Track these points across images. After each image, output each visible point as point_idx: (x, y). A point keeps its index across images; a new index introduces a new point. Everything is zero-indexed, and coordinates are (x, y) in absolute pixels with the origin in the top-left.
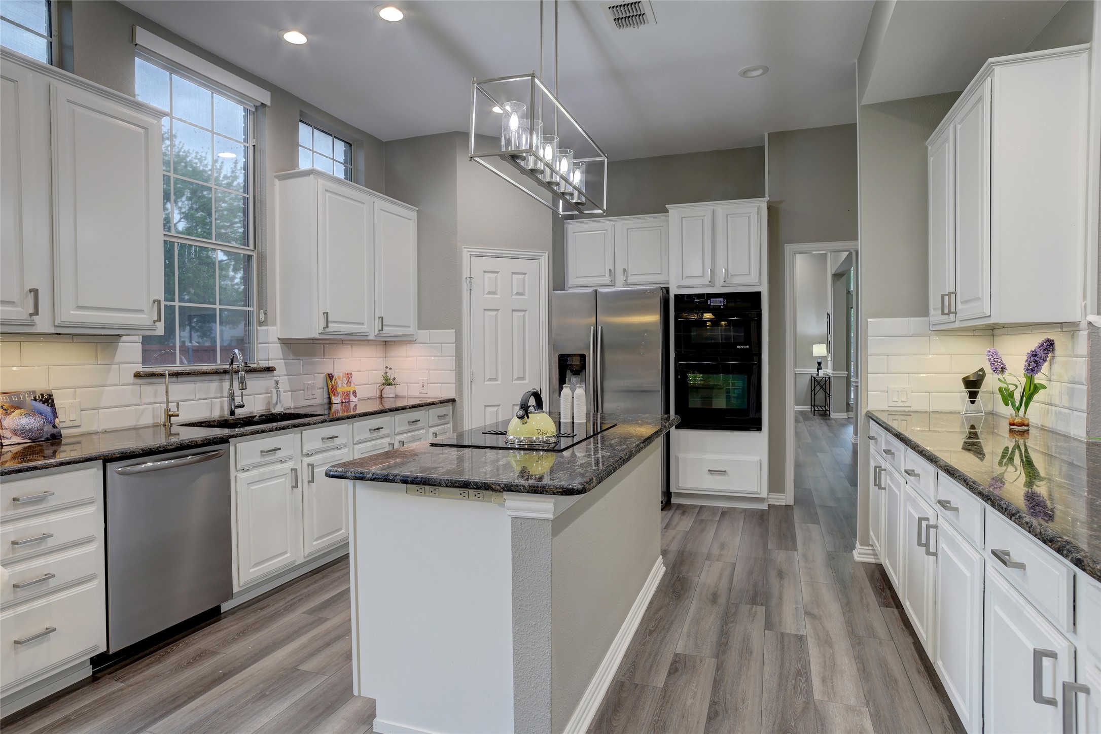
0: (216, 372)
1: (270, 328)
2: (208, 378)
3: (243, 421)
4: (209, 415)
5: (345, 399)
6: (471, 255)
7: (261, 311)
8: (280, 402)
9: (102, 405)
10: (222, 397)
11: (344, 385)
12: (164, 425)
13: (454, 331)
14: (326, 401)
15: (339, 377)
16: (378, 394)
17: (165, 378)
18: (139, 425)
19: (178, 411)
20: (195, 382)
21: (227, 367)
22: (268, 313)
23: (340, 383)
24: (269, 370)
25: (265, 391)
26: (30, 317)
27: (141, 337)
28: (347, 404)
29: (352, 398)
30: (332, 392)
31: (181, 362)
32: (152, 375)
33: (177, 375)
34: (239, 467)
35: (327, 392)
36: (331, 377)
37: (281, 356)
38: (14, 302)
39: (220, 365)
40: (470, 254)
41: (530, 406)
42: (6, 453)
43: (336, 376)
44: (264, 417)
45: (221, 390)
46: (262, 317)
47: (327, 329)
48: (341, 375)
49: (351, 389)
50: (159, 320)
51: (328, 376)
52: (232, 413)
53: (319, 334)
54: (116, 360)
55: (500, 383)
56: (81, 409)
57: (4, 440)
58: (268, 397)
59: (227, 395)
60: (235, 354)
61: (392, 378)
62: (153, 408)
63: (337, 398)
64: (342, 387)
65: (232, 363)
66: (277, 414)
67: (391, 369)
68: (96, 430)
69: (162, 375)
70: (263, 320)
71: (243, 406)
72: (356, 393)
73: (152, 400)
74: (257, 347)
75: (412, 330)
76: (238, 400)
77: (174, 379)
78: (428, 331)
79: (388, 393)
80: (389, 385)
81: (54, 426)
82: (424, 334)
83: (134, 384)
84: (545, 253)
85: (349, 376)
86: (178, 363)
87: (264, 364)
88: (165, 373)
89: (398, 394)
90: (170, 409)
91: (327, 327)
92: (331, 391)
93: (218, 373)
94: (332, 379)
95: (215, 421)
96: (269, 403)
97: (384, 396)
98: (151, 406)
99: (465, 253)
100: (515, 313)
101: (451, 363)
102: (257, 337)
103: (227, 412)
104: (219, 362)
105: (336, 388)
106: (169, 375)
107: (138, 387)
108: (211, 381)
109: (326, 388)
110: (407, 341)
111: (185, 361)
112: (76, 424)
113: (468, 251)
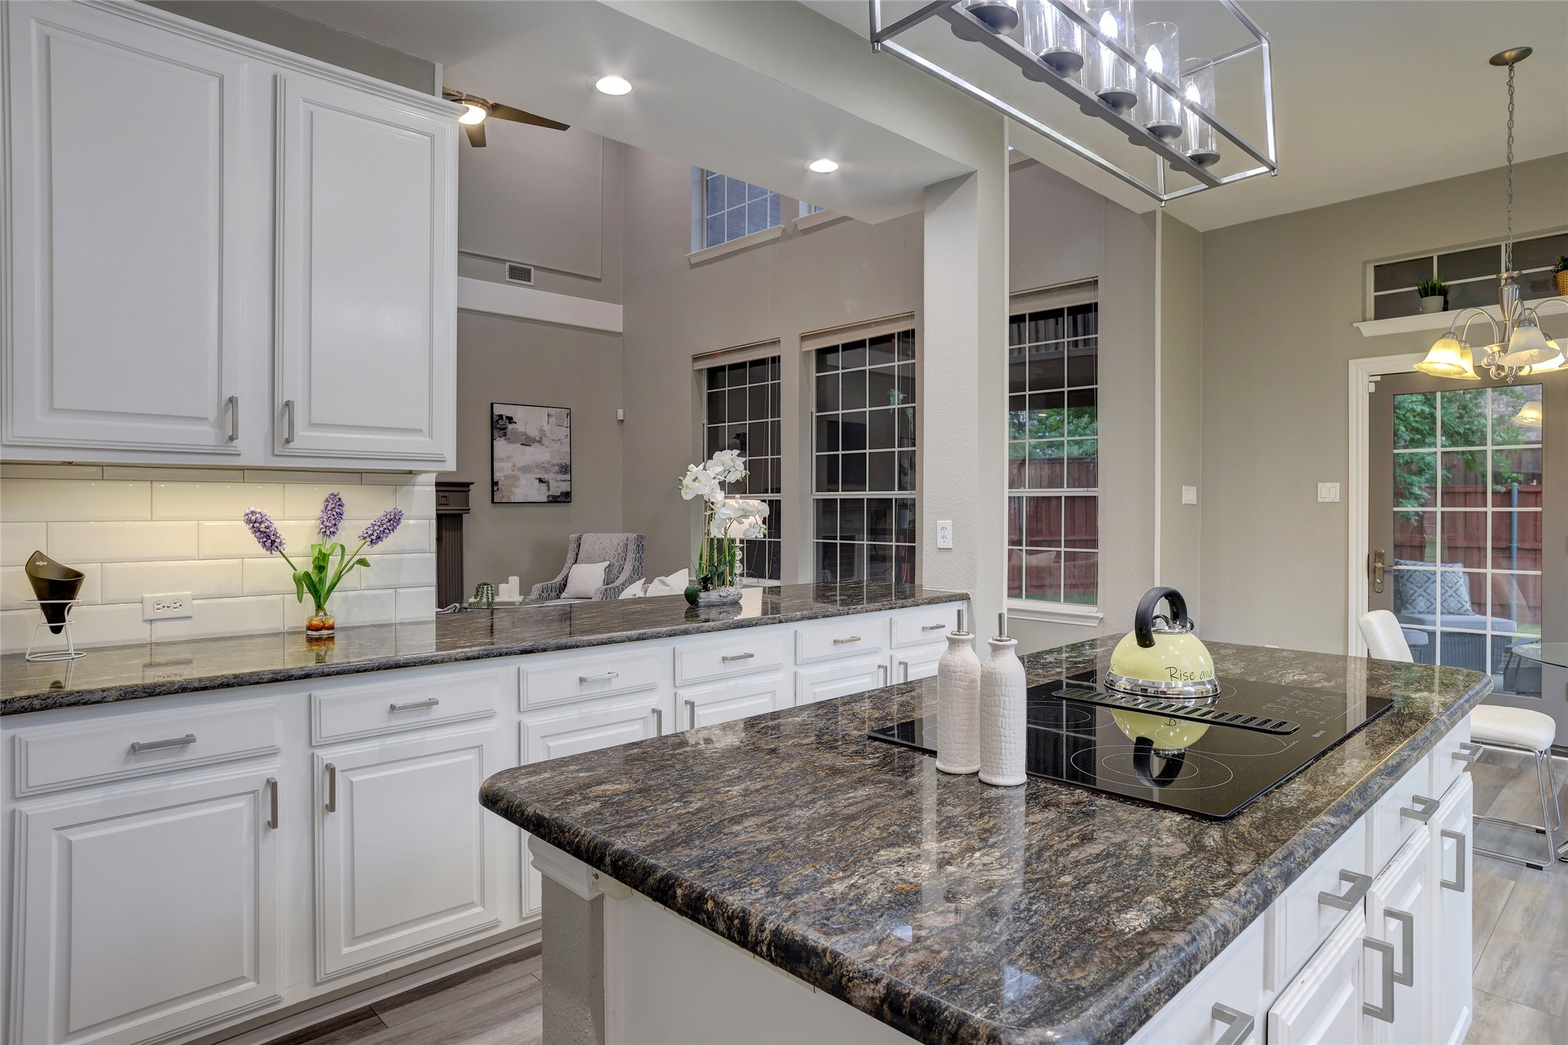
41: (1157, 617)
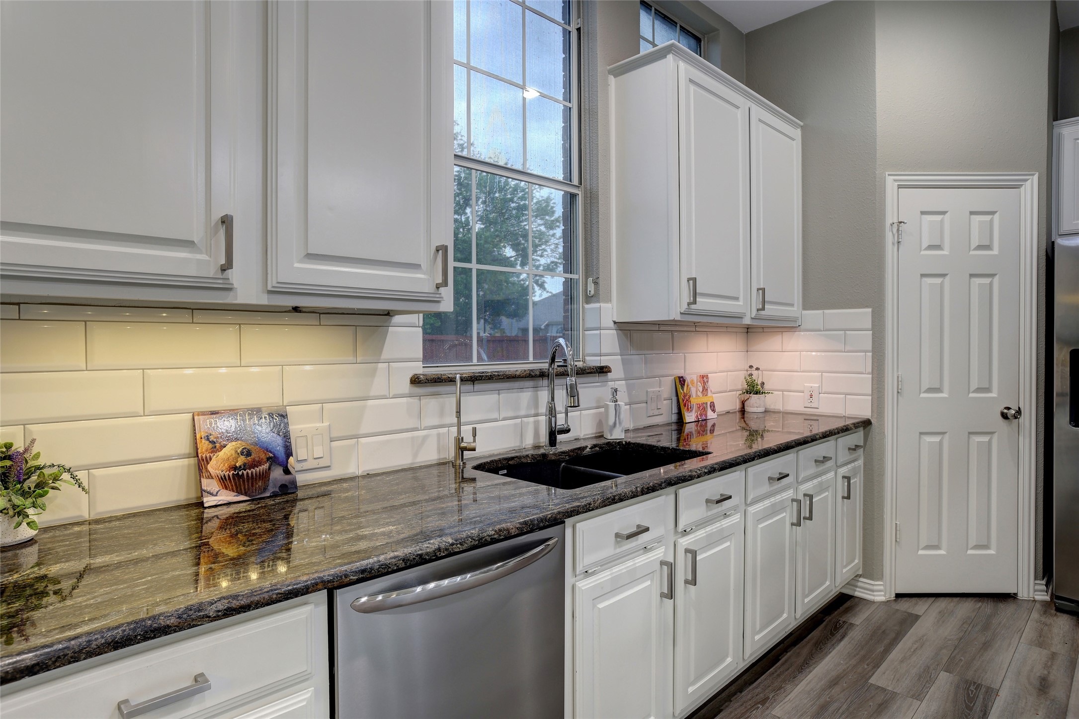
0: (530, 374)
1: (603, 305)
2: (517, 384)
3: (569, 456)
4: (518, 444)
5: (701, 415)
6: (900, 187)
7: (590, 280)
8: (620, 423)
9: (363, 430)
10: (537, 415)
11: (700, 394)
12: (454, 466)
13: (870, 310)
14: (674, 418)
15: (692, 382)
16: (738, 406)
17: (456, 385)
18: (417, 463)
19: (474, 441)
20: (499, 391)
21: (545, 366)
22: (601, 281)
23: (693, 390)
24: (603, 370)
25: (594, 405)
26: (222, 275)
27: (421, 315)
28: (703, 423)
29: (710, 415)
30: (685, 405)
31: (480, 358)
32: (437, 380)
33: (473, 379)
34: (580, 568)
35: (676, 405)
36: (681, 381)
37: (618, 351)
38: (193, 242)
39: (531, 363)
40: (898, 185)
42: (210, 520)
43: (688, 379)
44: (597, 449)
45: (536, 405)
46: (591, 288)
47: (693, 306)
48: (695, 378)
49: (707, 400)
50: (445, 283)
51: (678, 381)
52: (553, 441)
53: (681, 313)
54: (385, 355)
55: (946, 396)
56: (330, 438)
57: (207, 497)
58: (600, 413)
59: (545, 411)
60: (559, 345)
61: (759, 383)
62: (439, 435)
63: (690, 414)
64: (696, 397)
65: (553, 360)
66: (615, 443)
67: (757, 369)
68: (354, 473)
69: (451, 380)
70: (592, 293)
71: (568, 431)
72: (714, 406)
73: (436, 421)
74: (584, 335)
75: (795, 311)
76: (561, 421)
77: (468, 387)
78: (821, 311)
79: (756, 405)
80: (756, 394)
81: (287, 471)
82: (813, 316)
83: (410, 396)
84: (1033, 175)
85: (704, 378)
86: (475, 361)
87: (593, 361)
88: (455, 378)
89: (768, 409)
90: (462, 438)
91: (695, 302)
92: (681, 404)
93: (533, 377)
94: (684, 385)
95: (527, 456)
96: (600, 423)
97: (747, 409)
98: (435, 431)
99: (891, 183)
100: (973, 280)
101: (865, 362)
102: (583, 320)
103: (544, 439)
104: (531, 359)
105: (689, 398)
106: (462, 380)
107: (415, 401)
108: (521, 388)
109: (674, 399)
110: (788, 326)
111: (485, 357)
112: (322, 463)
113: (895, 180)
